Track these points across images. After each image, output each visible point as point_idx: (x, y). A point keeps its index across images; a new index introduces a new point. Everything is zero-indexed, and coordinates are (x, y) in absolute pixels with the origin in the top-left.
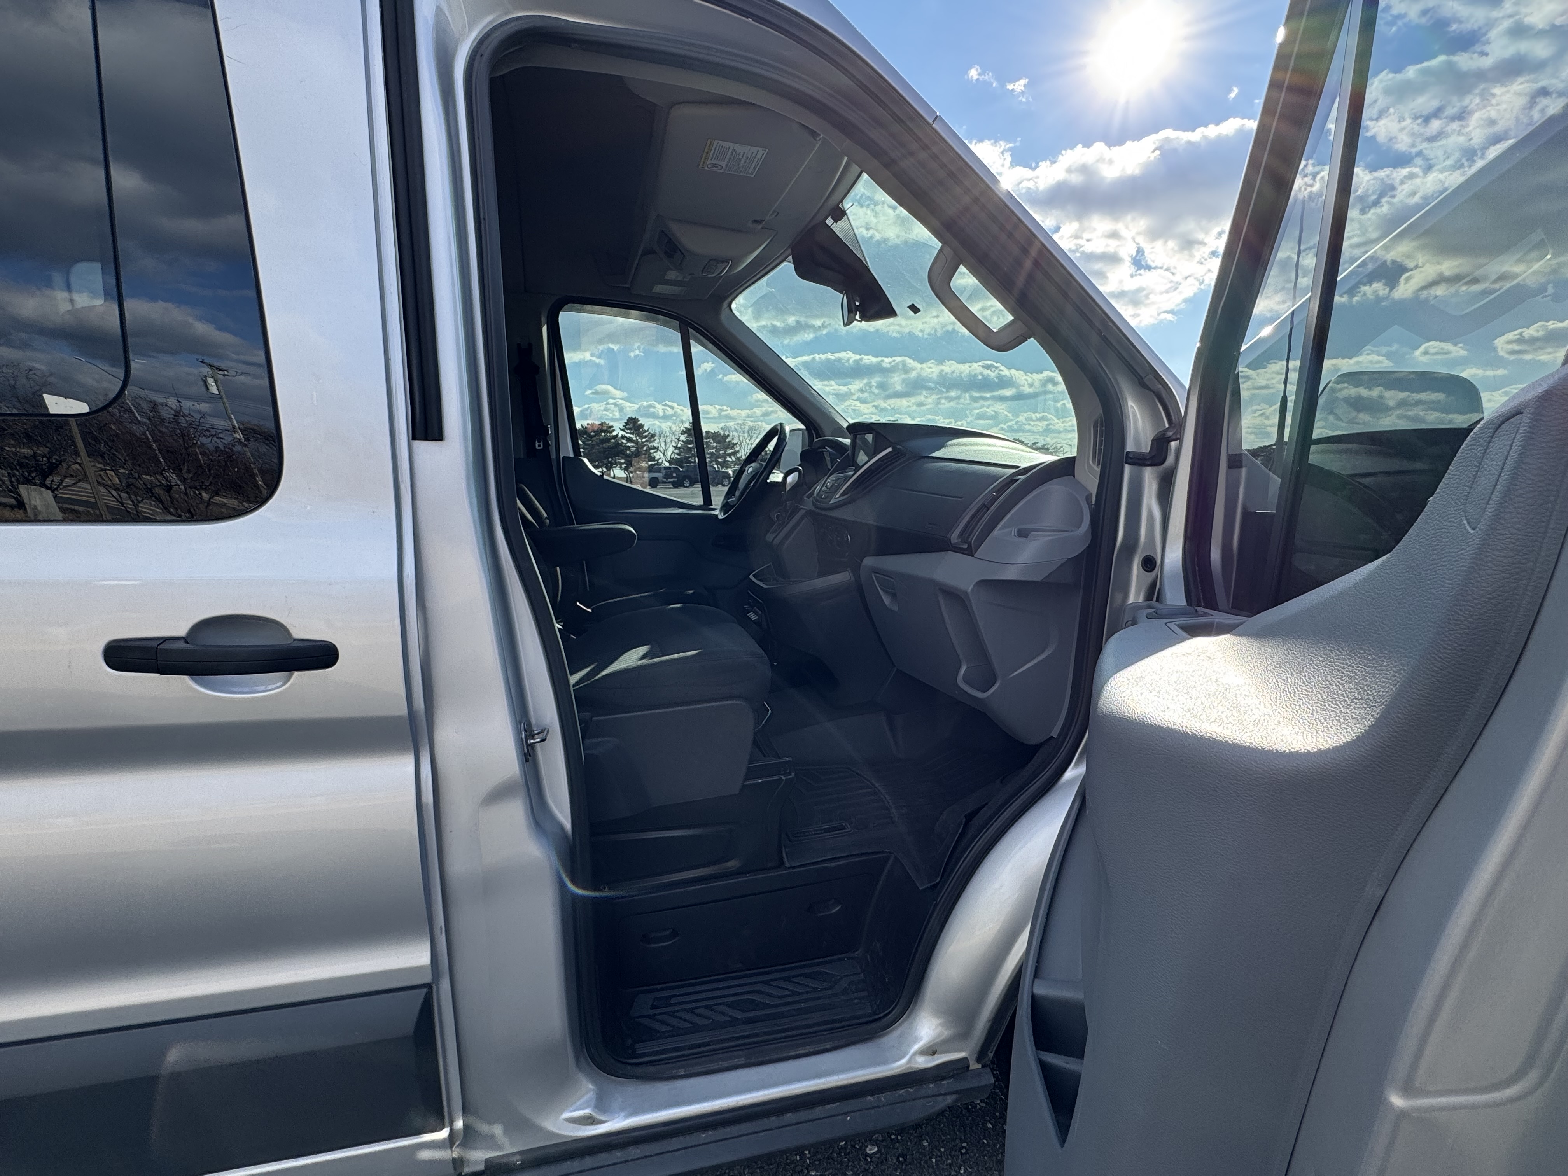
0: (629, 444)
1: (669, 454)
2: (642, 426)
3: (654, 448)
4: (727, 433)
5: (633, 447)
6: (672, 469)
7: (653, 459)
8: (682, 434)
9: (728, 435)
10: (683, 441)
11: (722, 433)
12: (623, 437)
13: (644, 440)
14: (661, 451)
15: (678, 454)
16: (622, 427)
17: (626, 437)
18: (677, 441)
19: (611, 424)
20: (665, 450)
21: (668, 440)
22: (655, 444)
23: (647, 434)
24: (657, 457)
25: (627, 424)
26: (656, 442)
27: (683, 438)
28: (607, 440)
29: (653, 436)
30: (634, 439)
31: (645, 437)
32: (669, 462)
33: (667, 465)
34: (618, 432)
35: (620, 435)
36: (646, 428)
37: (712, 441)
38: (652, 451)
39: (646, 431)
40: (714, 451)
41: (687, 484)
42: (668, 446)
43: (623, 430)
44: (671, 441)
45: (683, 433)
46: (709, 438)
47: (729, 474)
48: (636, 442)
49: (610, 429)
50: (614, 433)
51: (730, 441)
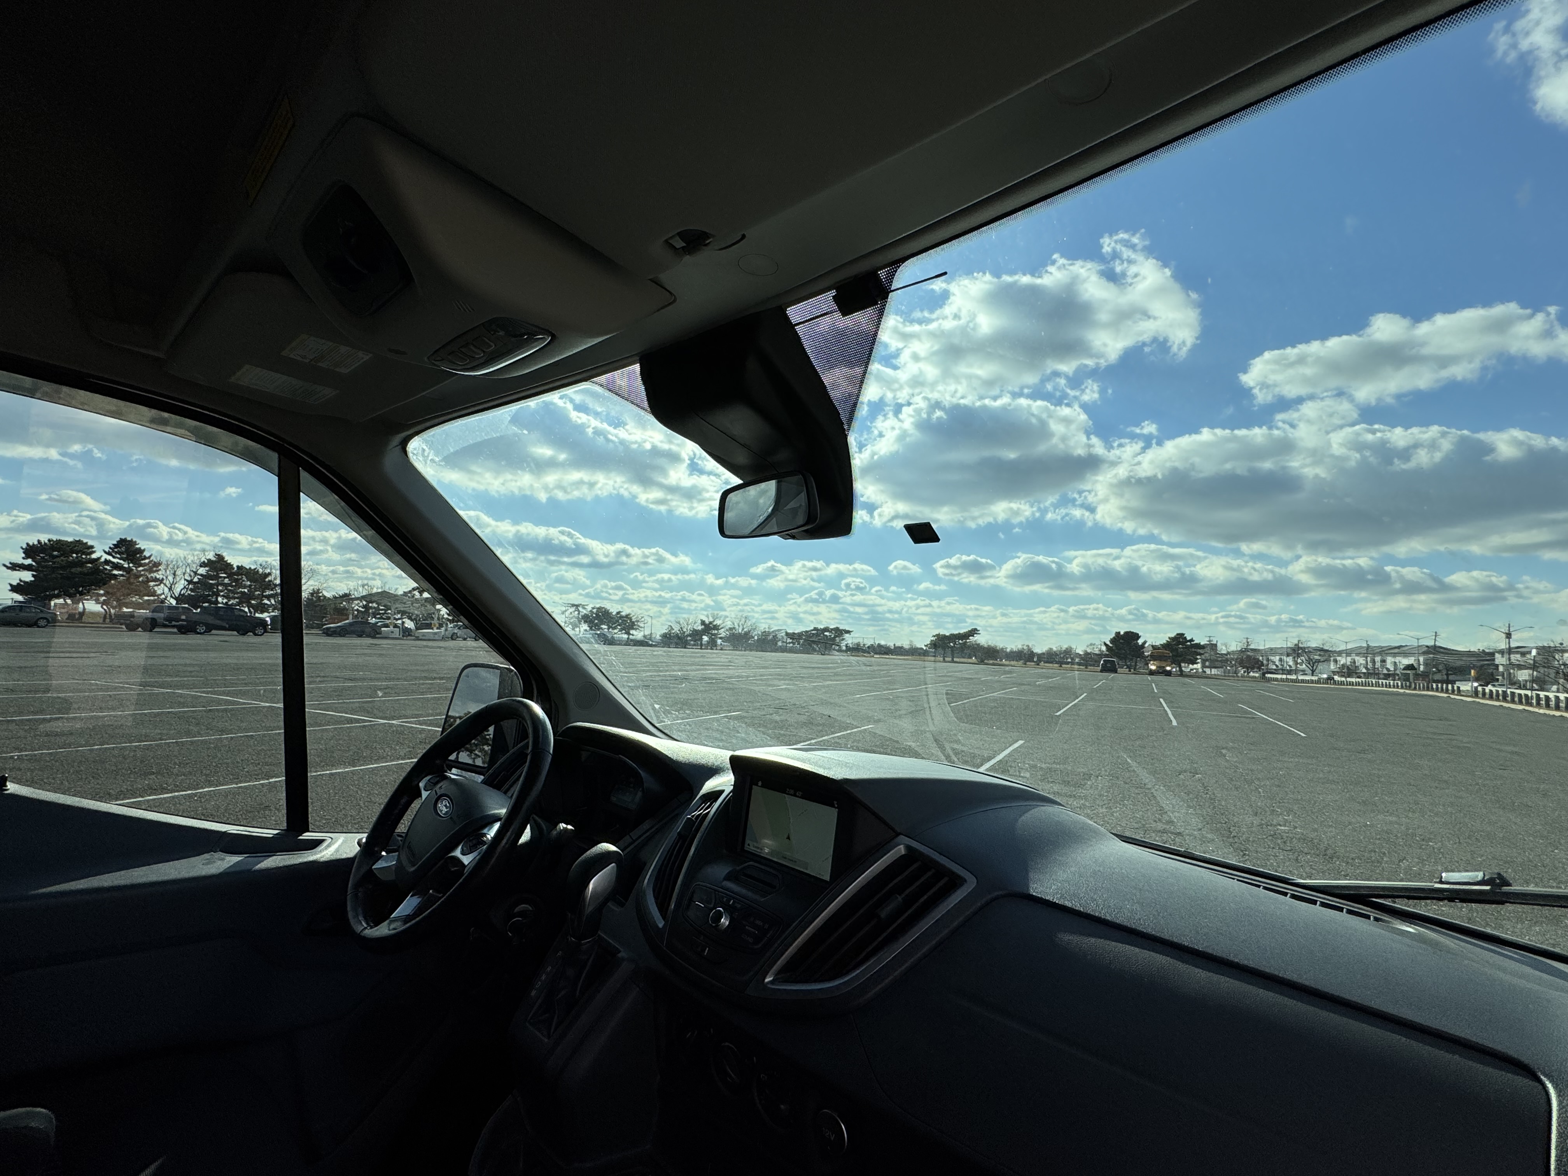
0: (115, 572)
1: (178, 588)
2: (141, 551)
3: (156, 580)
4: (268, 571)
5: (122, 575)
6: (181, 610)
7: (154, 594)
8: (201, 566)
9: (270, 574)
10: (201, 575)
11: (261, 571)
12: (107, 562)
13: (141, 568)
14: (165, 585)
15: (191, 590)
16: (107, 550)
17: (113, 563)
18: (192, 574)
19: (90, 543)
20: (173, 584)
21: (179, 572)
22: (159, 576)
23: (147, 561)
24: (159, 592)
25: (116, 546)
26: (160, 573)
27: (202, 571)
28: (81, 564)
29: (157, 565)
30: (126, 566)
31: (145, 565)
32: (176, 598)
33: (174, 602)
34: (100, 553)
35: (103, 560)
36: (147, 554)
37: (244, 578)
38: (152, 584)
39: (145, 558)
40: (246, 590)
41: (201, 629)
42: (178, 579)
43: (109, 553)
44: (184, 574)
45: (203, 565)
46: (242, 574)
47: (266, 621)
48: (128, 571)
49: (89, 549)
50: (94, 556)
51: (270, 581)
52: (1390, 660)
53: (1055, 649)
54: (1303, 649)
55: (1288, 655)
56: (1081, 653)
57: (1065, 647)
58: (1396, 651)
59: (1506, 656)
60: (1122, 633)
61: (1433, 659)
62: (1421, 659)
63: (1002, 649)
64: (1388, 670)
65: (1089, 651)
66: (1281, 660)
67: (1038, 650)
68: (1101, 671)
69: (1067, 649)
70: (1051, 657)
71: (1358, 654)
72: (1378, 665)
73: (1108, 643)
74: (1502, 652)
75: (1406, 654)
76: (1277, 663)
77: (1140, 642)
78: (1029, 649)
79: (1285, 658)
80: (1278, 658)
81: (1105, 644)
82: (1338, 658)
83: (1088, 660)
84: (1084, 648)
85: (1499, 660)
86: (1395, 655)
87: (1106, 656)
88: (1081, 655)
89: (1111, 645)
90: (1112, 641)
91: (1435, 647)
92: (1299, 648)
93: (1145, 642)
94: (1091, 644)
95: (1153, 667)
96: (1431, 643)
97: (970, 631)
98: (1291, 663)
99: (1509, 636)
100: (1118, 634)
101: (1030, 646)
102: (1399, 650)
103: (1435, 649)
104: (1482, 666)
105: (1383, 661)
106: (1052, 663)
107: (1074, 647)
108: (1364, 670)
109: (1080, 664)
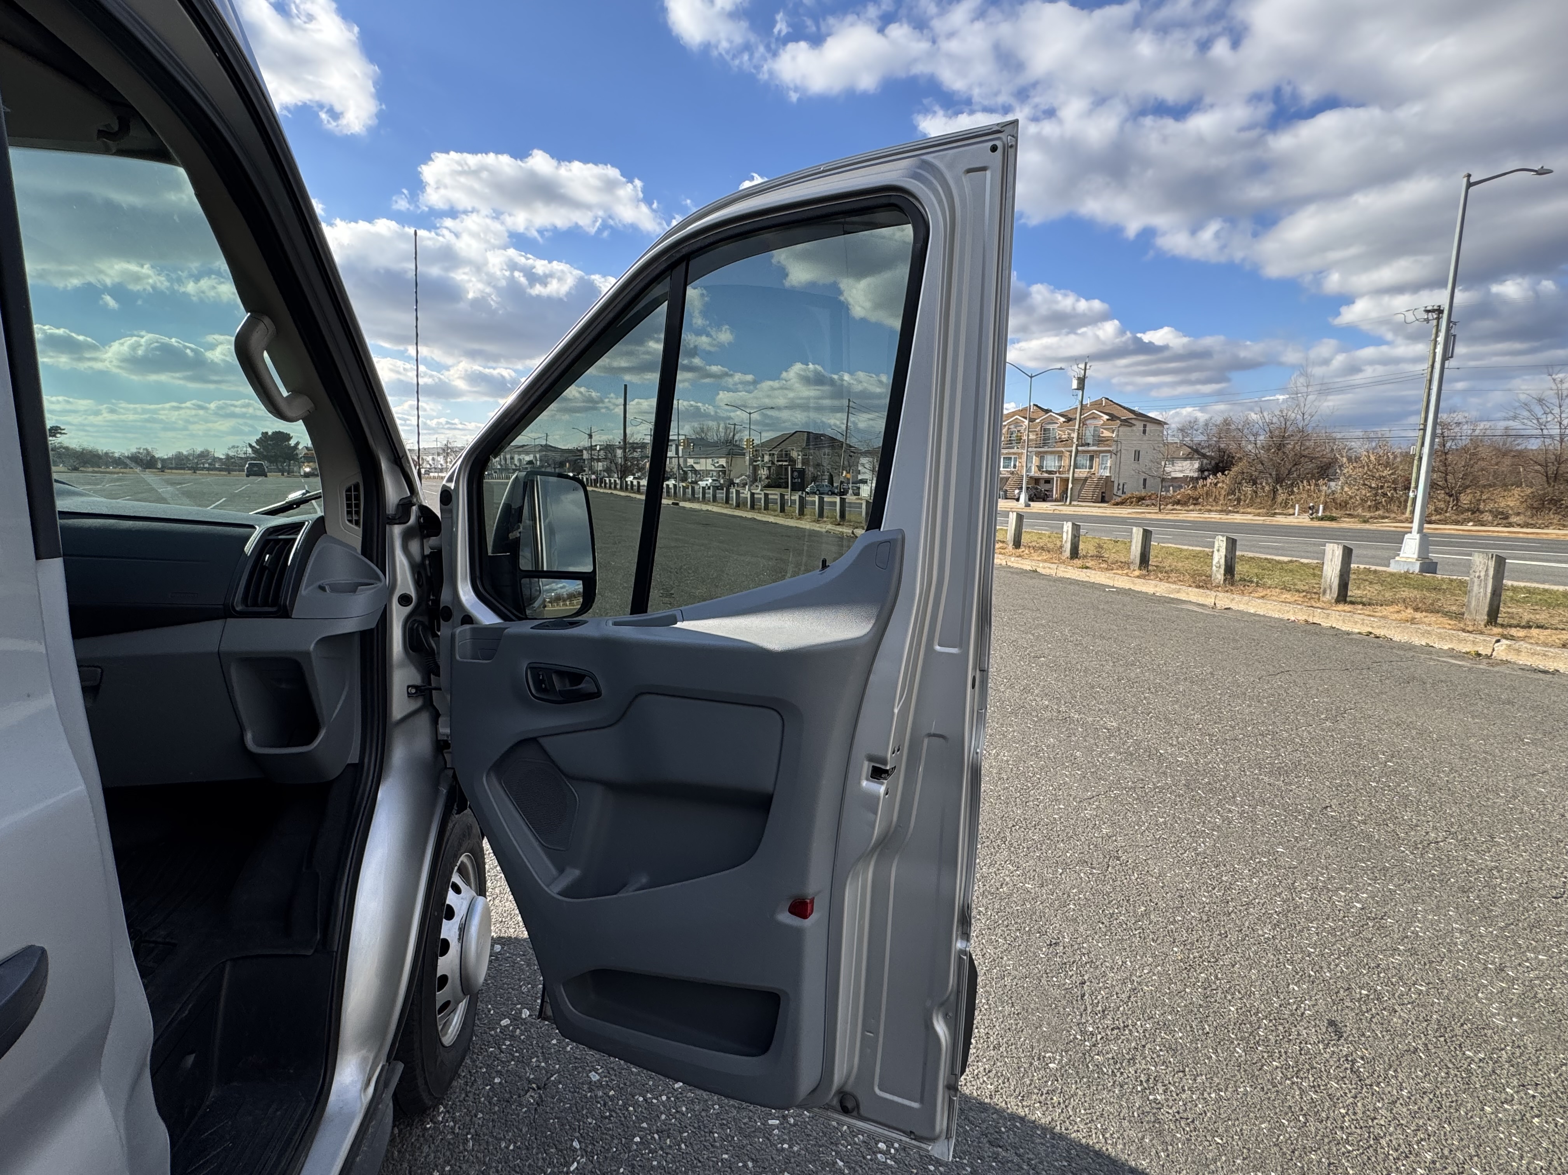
53: (185, 453)
54: (452, 449)
55: (439, 454)
56: (223, 457)
57: (199, 449)
58: (520, 449)
59: (589, 452)
60: (270, 433)
61: (545, 456)
62: (538, 456)
63: (106, 454)
64: (516, 465)
65: (231, 454)
66: (433, 459)
67: (163, 452)
68: (248, 476)
69: (202, 452)
70: (180, 463)
72: (508, 461)
73: (254, 444)
74: (587, 450)
75: (527, 453)
76: (431, 462)
77: (292, 443)
78: (148, 453)
79: (435, 457)
80: (431, 457)
81: (250, 446)
83: (230, 465)
84: (225, 451)
85: (586, 455)
86: (519, 453)
87: (252, 459)
88: (221, 459)
89: (257, 447)
90: (258, 442)
91: (546, 445)
92: (448, 448)
93: (298, 444)
94: (233, 447)
95: (308, 470)
96: (544, 443)
98: (442, 462)
99: (590, 436)
100: (265, 434)
101: (150, 449)
103: (547, 448)
104: (576, 460)
105: (512, 458)
106: (184, 469)
107: (211, 449)
108: (499, 467)
109: (220, 470)
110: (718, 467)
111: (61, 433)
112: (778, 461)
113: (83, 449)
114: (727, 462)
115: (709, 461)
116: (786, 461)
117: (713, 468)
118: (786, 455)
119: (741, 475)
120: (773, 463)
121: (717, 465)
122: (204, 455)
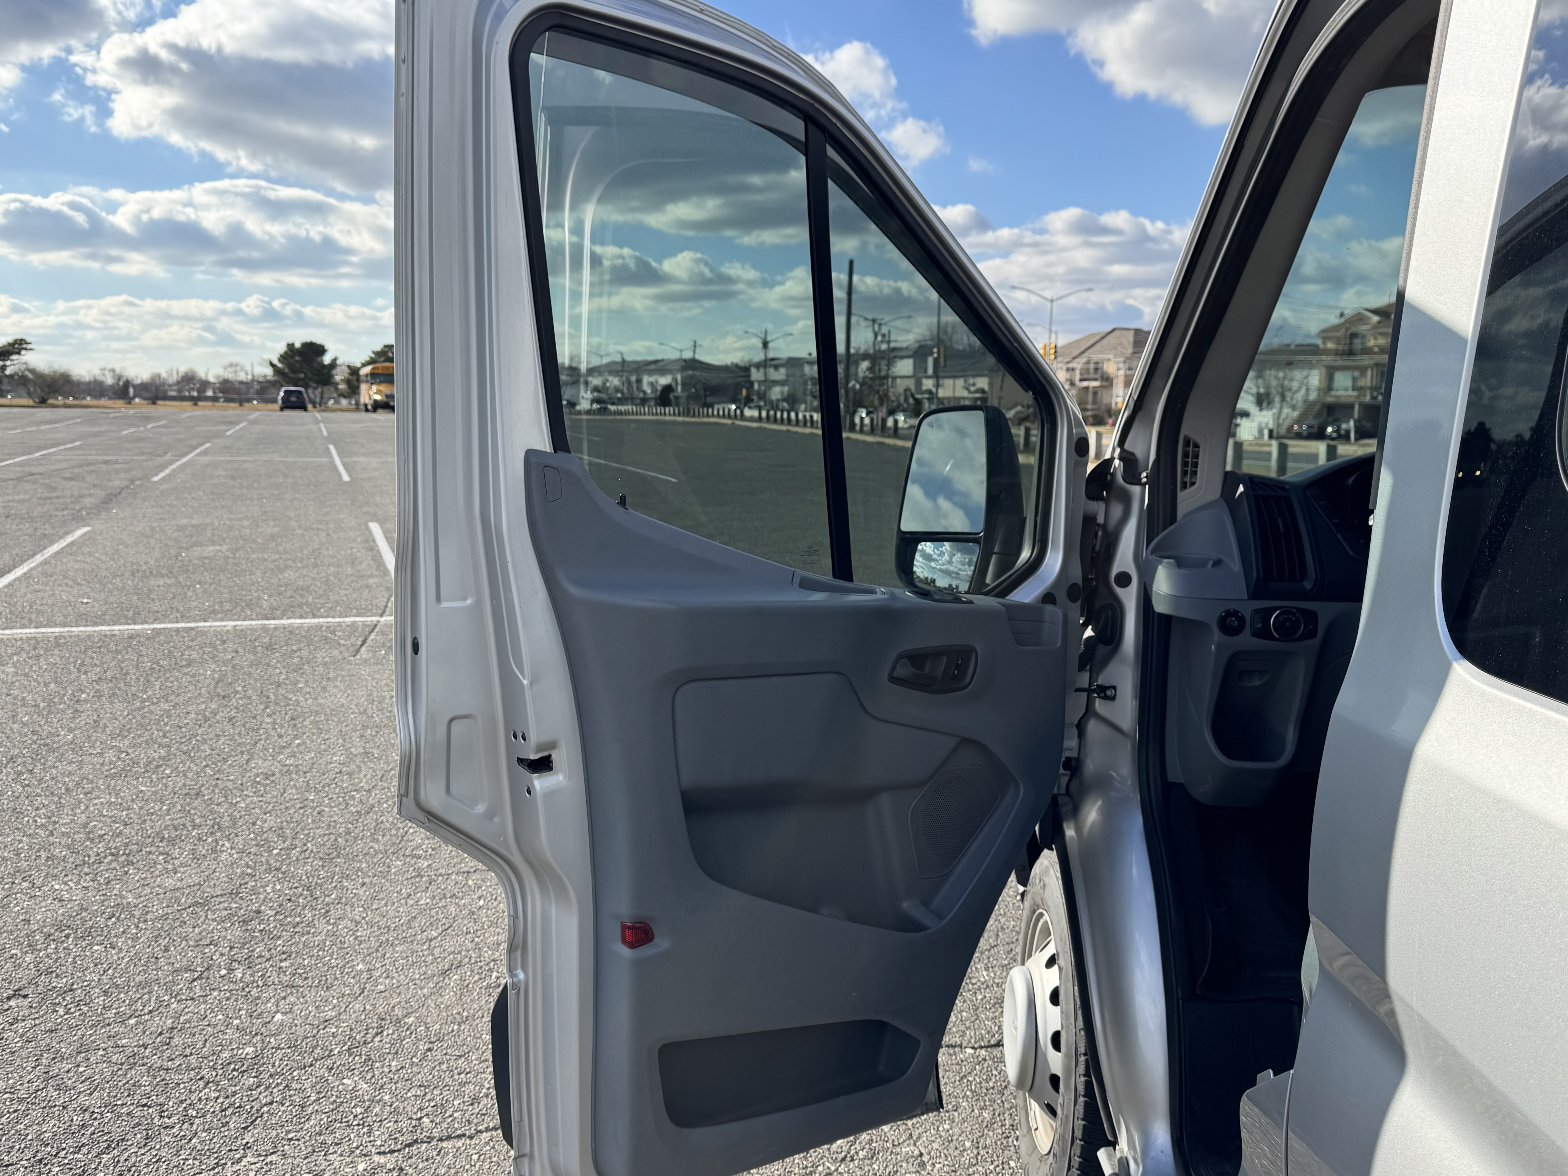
52: (646, 379)
58: (652, 367)
59: (762, 370)
60: (297, 345)
61: (692, 377)
62: (679, 377)
65: (233, 377)
71: (611, 373)
72: (634, 386)
73: (276, 362)
74: (758, 366)
75: (662, 371)
77: (327, 359)
81: (272, 365)
82: (590, 379)
85: (756, 375)
86: (651, 373)
87: (278, 383)
89: (280, 365)
90: (283, 358)
91: (694, 361)
93: (335, 360)
94: (233, 366)
97: (12, 345)
99: (765, 345)
100: (291, 346)
102: (657, 366)
103: (692, 365)
104: (740, 383)
105: (639, 381)
109: (215, 399)
110: (976, 391)
111: (26, 349)
112: (1081, 380)
113: (54, 372)
114: (991, 384)
115: (960, 382)
116: (1096, 380)
117: (965, 394)
118: (1096, 369)
119: (1015, 406)
120: (1072, 384)
121: (972, 389)
122: (188, 379)
